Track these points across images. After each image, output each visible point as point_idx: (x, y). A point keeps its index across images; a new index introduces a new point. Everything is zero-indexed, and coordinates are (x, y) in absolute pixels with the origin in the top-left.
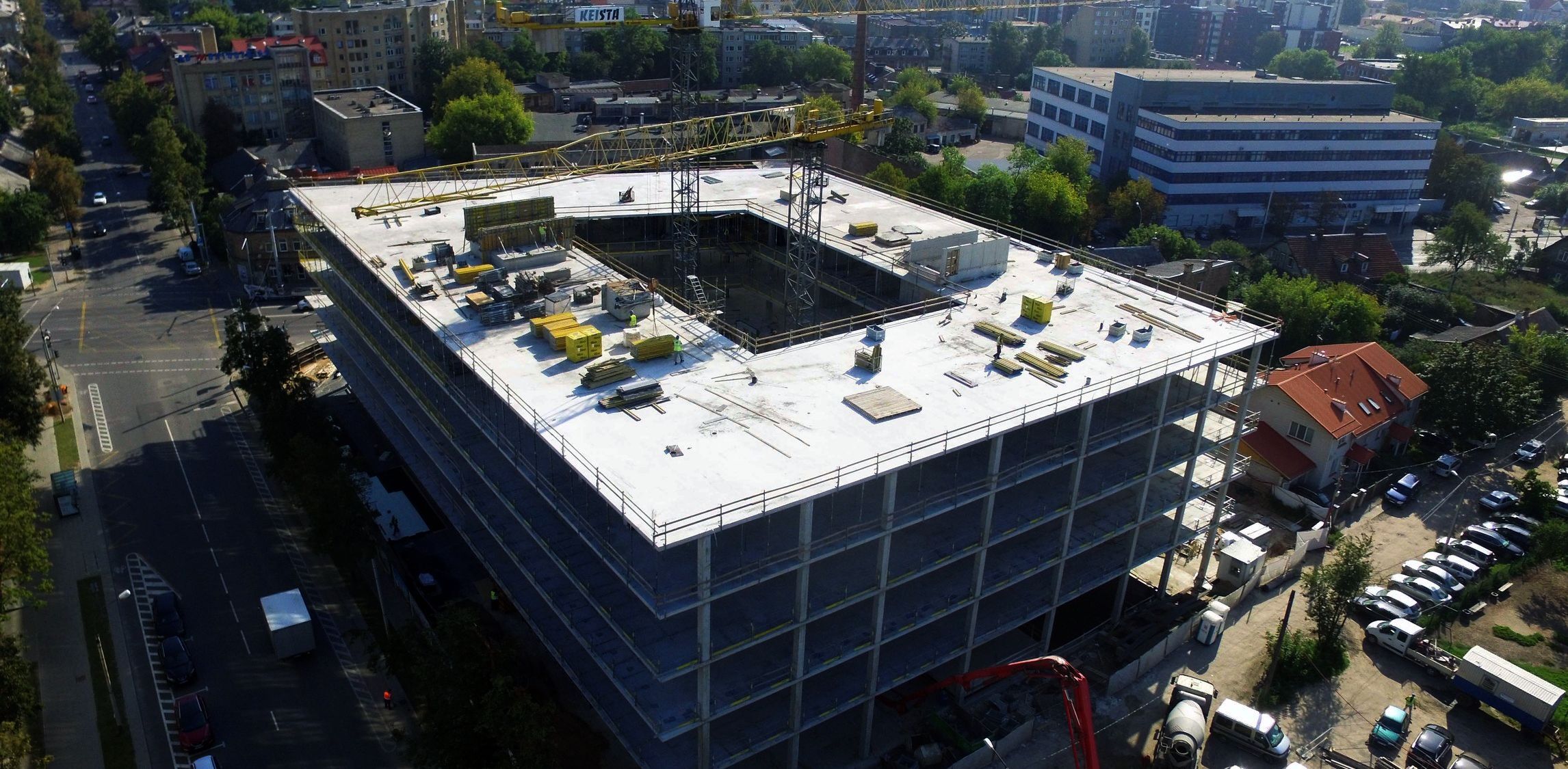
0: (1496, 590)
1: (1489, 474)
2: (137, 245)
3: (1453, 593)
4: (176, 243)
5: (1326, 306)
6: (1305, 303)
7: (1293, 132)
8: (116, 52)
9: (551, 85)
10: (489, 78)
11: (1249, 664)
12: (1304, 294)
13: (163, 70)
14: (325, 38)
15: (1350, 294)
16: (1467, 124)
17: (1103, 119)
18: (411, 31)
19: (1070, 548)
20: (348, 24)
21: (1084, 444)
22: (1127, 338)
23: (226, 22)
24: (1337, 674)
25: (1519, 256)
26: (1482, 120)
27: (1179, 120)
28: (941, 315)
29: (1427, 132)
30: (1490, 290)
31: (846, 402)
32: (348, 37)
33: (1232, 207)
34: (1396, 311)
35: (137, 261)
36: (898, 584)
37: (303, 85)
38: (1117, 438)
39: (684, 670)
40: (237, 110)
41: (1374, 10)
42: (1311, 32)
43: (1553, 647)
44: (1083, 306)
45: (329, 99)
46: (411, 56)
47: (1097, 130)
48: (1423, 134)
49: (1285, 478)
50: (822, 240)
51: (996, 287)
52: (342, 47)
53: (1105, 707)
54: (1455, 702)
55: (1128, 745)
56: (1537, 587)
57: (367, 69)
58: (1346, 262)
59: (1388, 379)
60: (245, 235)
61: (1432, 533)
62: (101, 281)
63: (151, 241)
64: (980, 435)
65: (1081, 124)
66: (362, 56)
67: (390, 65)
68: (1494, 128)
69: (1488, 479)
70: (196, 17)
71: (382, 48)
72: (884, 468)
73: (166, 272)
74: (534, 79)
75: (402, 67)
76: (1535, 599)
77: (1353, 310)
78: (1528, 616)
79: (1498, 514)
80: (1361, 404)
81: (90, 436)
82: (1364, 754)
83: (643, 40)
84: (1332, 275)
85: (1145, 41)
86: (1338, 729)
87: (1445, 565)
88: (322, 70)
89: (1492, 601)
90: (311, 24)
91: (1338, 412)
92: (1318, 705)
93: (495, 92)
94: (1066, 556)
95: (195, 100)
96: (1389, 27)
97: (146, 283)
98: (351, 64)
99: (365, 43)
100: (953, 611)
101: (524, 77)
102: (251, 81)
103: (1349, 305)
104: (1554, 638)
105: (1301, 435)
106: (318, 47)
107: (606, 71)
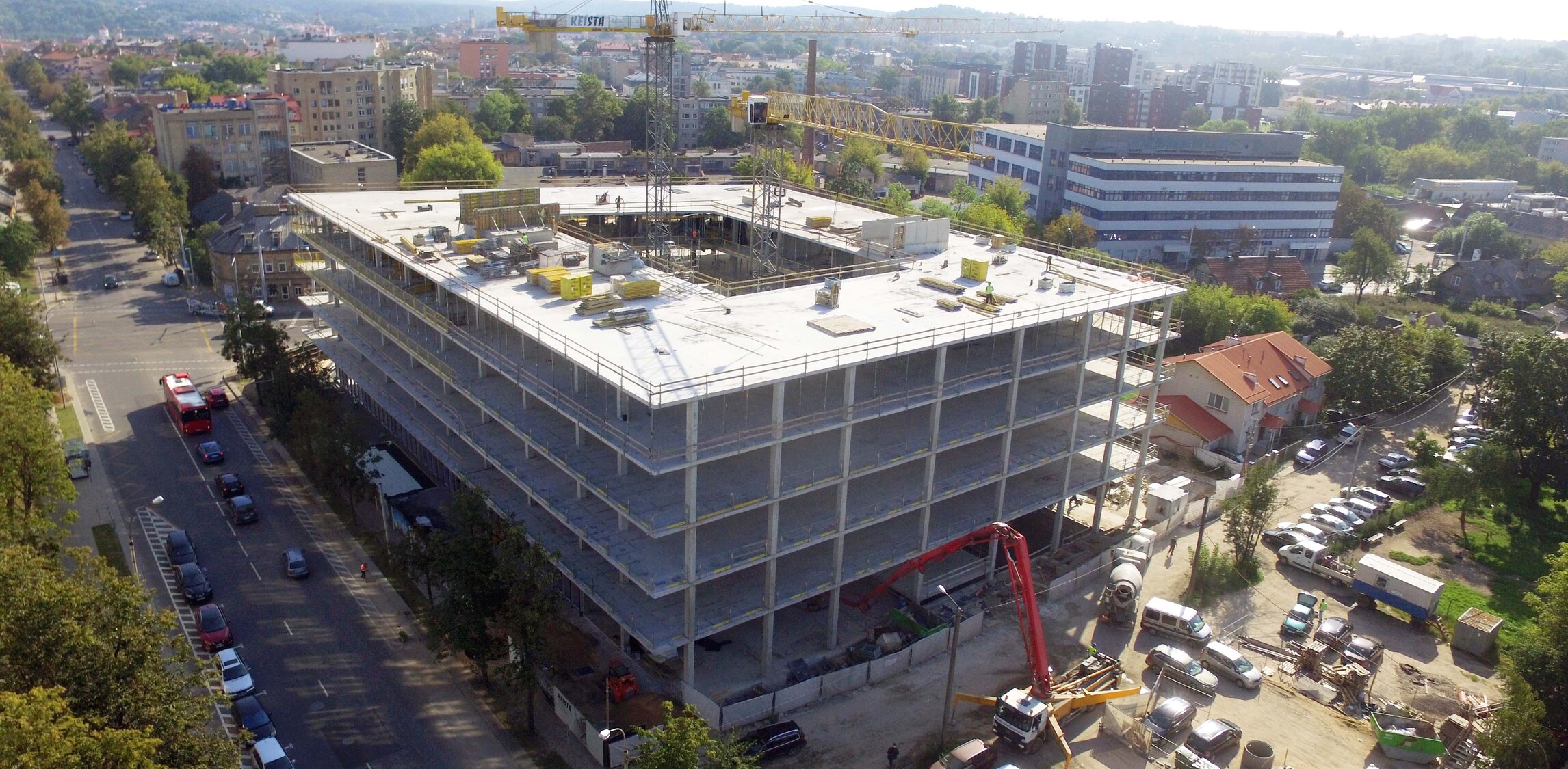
0: (1392, 525)
1: (1388, 443)
2: (122, 273)
3: (1355, 526)
4: (160, 270)
5: (1241, 310)
6: (1222, 307)
7: (1211, 174)
8: (90, 115)
9: (517, 144)
10: (459, 132)
11: (1175, 580)
12: (1220, 299)
13: (141, 125)
14: (299, 97)
15: (1262, 301)
16: (1376, 186)
17: (1037, 166)
18: (382, 93)
19: (1008, 469)
20: (322, 84)
21: (1018, 367)
22: (1054, 290)
23: (198, 89)
24: (1253, 585)
25: (1418, 281)
26: (1389, 183)
27: (1105, 163)
28: (892, 275)
29: (1331, 176)
30: (1392, 309)
31: (809, 324)
32: (321, 97)
33: (1159, 243)
34: (1305, 319)
35: (123, 286)
36: (859, 475)
37: (282, 135)
38: (1046, 367)
39: (673, 529)
40: (216, 158)
41: (1291, 93)
42: (1233, 109)
43: (1439, 565)
44: (1016, 271)
45: (304, 150)
46: (382, 117)
47: (1033, 178)
48: (1329, 177)
49: (1205, 441)
50: (782, 229)
51: (939, 259)
52: (316, 105)
53: (1046, 610)
54: (1355, 604)
55: (1068, 637)
56: (1428, 524)
57: (339, 127)
58: (1261, 279)
59: (1295, 360)
60: (232, 255)
61: (1337, 486)
62: (91, 301)
63: (135, 270)
64: (925, 344)
65: (1018, 171)
66: (335, 115)
67: (361, 125)
68: (1400, 189)
69: (1387, 447)
70: (169, 83)
71: (354, 108)
72: (845, 361)
73: (152, 294)
74: (500, 139)
75: (372, 127)
76: (1425, 532)
77: (1266, 312)
78: (1419, 544)
79: (1394, 470)
80: (1271, 380)
81: (91, 419)
82: (1276, 641)
83: (603, 104)
84: (1247, 287)
85: (1077, 112)
86: (1253, 623)
87: (1349, 505)
88: (297, 126)
89: (1390, 533)
90: (286, 83)
91: (1250, 383)
92: (1236, 608)
93: (464, 143)
94: (1006, 475)
95: (176, 149)
96: (1304, 107)
97: (134, 302)
98: (324, 122)
99: (337, 103)
100: (908, 511)
101: (490, 137)
102: (231, 130)
103: (1261, 308)
104: (1440, 559)
105: (1218, 405)
106: (293, 104)
107: (568, 134)
